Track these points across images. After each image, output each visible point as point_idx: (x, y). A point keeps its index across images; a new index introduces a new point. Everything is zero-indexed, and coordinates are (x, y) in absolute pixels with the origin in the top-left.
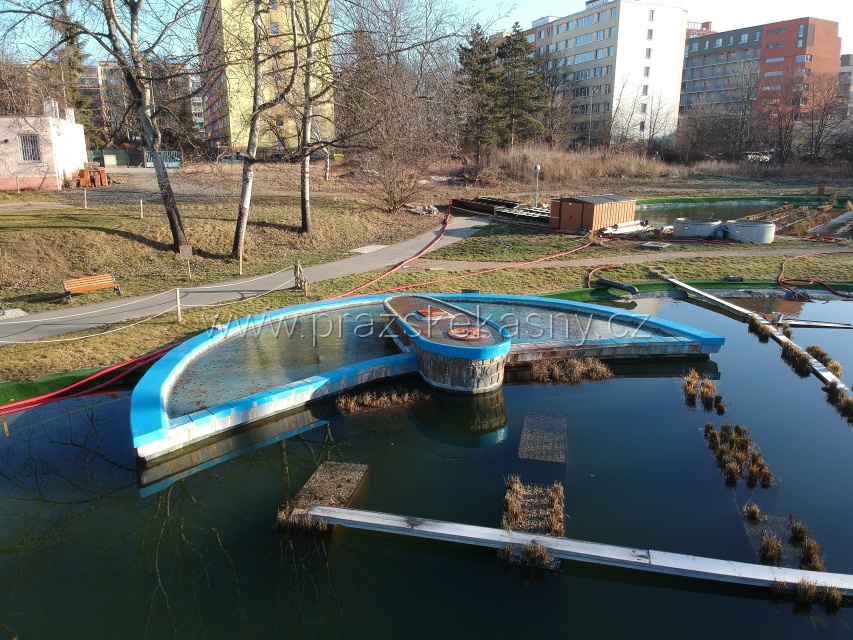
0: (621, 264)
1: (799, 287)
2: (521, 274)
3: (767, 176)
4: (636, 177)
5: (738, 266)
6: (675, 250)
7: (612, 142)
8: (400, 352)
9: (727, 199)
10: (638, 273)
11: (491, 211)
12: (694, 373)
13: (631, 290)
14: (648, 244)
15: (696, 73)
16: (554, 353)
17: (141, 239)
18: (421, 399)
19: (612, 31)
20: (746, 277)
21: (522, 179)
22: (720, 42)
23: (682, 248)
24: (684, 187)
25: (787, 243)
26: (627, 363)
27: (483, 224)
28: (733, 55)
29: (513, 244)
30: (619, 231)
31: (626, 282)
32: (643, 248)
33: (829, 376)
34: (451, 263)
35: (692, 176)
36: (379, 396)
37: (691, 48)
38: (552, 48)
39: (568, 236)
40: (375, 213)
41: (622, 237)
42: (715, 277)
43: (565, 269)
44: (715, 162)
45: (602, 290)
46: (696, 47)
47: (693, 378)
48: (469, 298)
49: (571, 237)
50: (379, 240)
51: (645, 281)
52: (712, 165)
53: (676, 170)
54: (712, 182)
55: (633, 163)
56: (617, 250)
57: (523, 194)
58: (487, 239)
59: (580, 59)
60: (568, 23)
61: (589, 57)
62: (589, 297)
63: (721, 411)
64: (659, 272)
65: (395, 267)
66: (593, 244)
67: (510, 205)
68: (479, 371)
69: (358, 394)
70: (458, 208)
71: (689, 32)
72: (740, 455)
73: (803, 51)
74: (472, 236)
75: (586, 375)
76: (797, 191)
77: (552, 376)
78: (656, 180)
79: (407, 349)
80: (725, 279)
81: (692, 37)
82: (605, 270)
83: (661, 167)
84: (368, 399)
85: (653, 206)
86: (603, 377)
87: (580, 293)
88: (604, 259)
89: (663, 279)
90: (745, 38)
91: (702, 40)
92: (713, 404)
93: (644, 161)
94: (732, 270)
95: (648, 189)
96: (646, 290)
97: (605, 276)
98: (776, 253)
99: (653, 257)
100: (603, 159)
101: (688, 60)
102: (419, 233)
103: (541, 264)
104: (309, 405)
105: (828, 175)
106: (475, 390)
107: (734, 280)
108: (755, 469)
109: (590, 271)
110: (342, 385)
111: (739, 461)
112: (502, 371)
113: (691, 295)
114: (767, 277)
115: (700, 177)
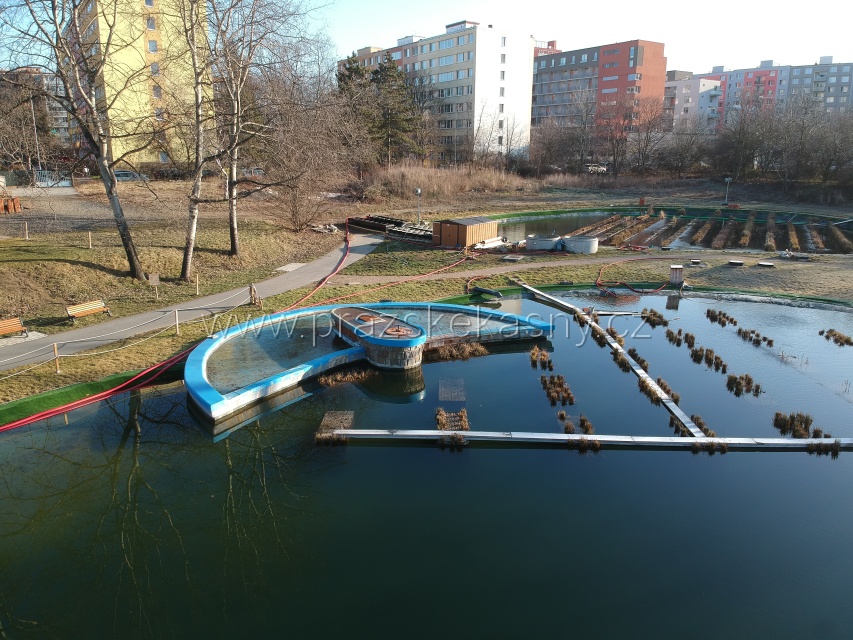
0: (489, 275)
1: (610, 287)
2: (419, 285)
3: (602, 187)
4: (497, 191)
5: (570, 273)
6: (527, 262)
7: (475, 158)
8: (351, 346)
9: (569, 212)
10: (502, 281)
11: (384, 229)
12: (536, 348)
13: (496, 295)
14: (507, 257)
15: (545, 88)
16: (451, 341)
17: (102, 268)
18: (373, 375)
19: (470, 55)
20: (575, 281)
21: (402, 196)
22: (563, 61)
23: (533, 260)
24: (536, 200)
25: (607, 253)
26: (497, 345)
27: (378, 241)
28: (576, 73)
29: (408, 259)
30: (486, 246)
31: (494, 289)
32: (504, 261)
33: (615, 345)
34: (364, 278)
35: (543, 189)
36: (346, 375)
37: (539, 65)
38: (417, 67)
39: (448, 252)
40: (285, 233)
41: (488, 251)
42: (554, 282)
43: (450, 280)
44: (561, 175)
45: (478, 295)
46: (543, 64)
47: (536, 352)
48: (386, 306)
49: (451, 252)
50: (296, 259)
51: (506, 287)
52: (558, 179)
53: (530, 184)
54: (558, 194)
55: (494, 178)
56: (486, 263)
57: (406, 211)
58: (387, 256)
59: (443, 78)
60: (431, 44)
61: (451, 77)
62: (468, 300)
63: (551, 369)
64: (515, 280)
65: (320, 283)
66: (468, 259)
67: (399, 224)
68: (408, 355)
69: (331, 374)
70: (354, 226)
71: (537, 50)
72: (558, 389)
73: (633, 70)
74: (372, 253)
75: (473, 354)
76: (623, 202)
77: (452, 356)
78: (513, 193)
79: (356, 344)
80: (561, 284)
81: (540, 55)
82: (478, 280)
83: (517, 181)
84: (339, 377)
85: (511, 220)
86: (482, 355)
87: (462, 298)
88: (477, 271)
89: (518, 285)
90: (585, 58)
91: (548, 58)
92: (546, 365)
93: (503, 176)
94: (566, 277)
95: (506, 203)
96: (506, 294)
97: (479, 285)
98: (596, 261)
99: (512, 268)
100: (469, 174)
101: (537, 77)
102: (327, 251)
103: (433, 277)
104: (300, 384)
105: (649, 186)
106: (406, 367)
107: (567, 284)
108: (565, 395)
109: (468, 281)
110: (320, 369)
111: (557, 392)
112: (421, 354)
113: (538, 297)
114: (590, 281)
115: (549, 190)
